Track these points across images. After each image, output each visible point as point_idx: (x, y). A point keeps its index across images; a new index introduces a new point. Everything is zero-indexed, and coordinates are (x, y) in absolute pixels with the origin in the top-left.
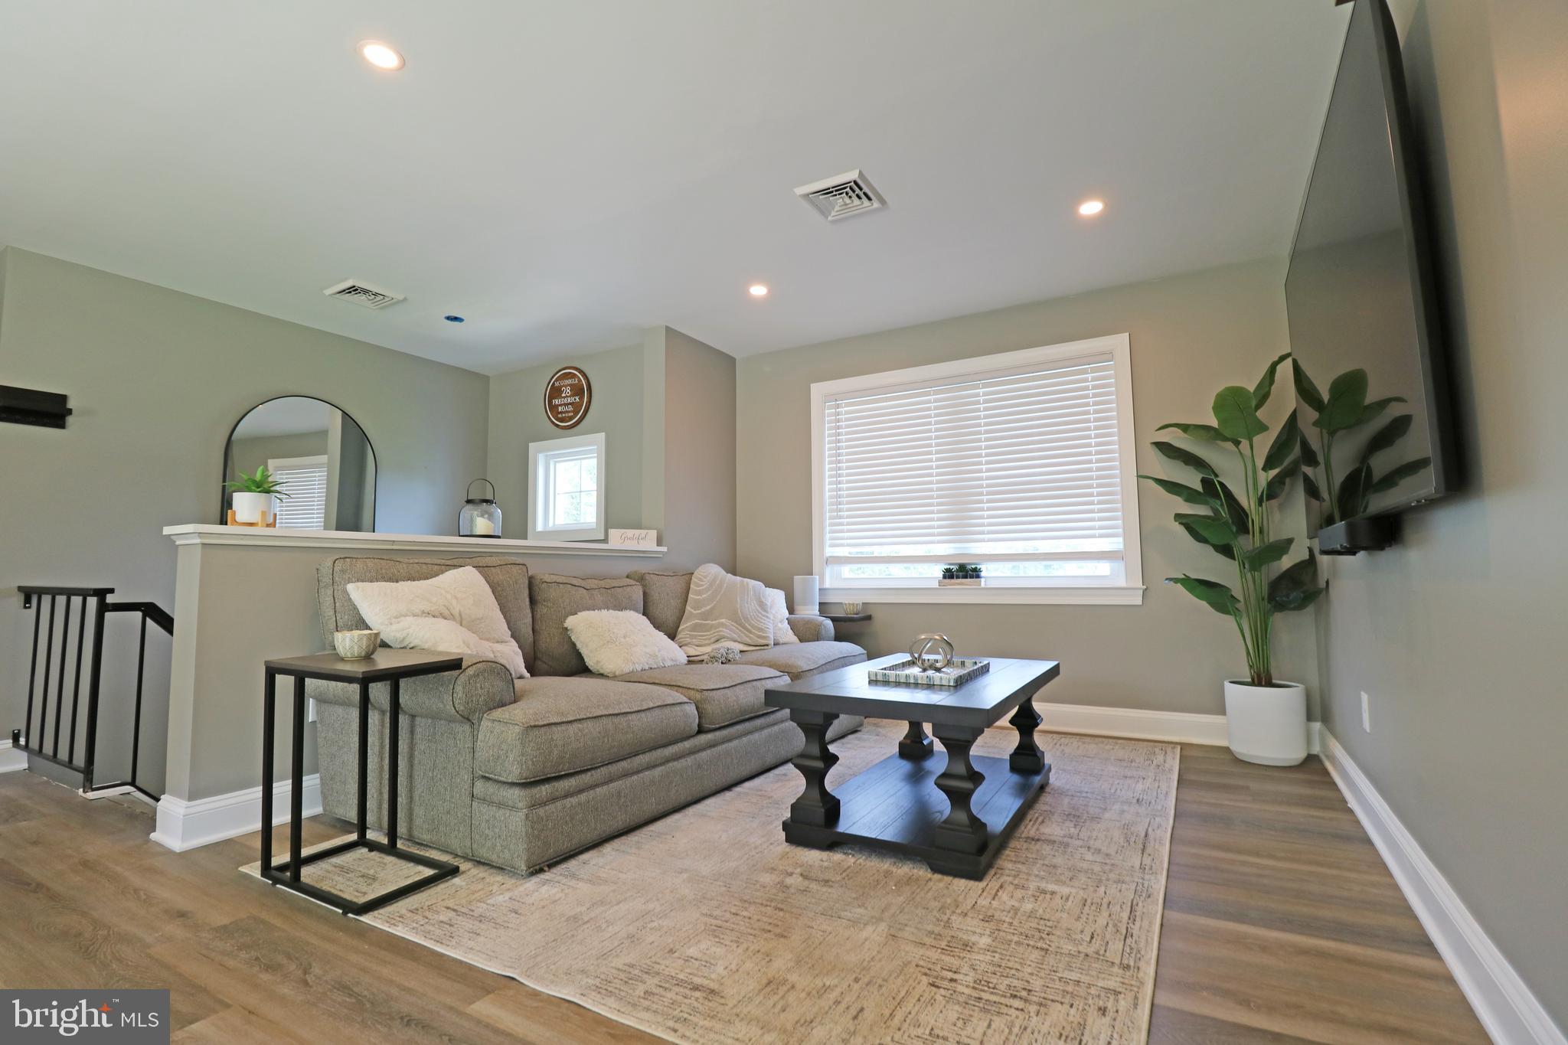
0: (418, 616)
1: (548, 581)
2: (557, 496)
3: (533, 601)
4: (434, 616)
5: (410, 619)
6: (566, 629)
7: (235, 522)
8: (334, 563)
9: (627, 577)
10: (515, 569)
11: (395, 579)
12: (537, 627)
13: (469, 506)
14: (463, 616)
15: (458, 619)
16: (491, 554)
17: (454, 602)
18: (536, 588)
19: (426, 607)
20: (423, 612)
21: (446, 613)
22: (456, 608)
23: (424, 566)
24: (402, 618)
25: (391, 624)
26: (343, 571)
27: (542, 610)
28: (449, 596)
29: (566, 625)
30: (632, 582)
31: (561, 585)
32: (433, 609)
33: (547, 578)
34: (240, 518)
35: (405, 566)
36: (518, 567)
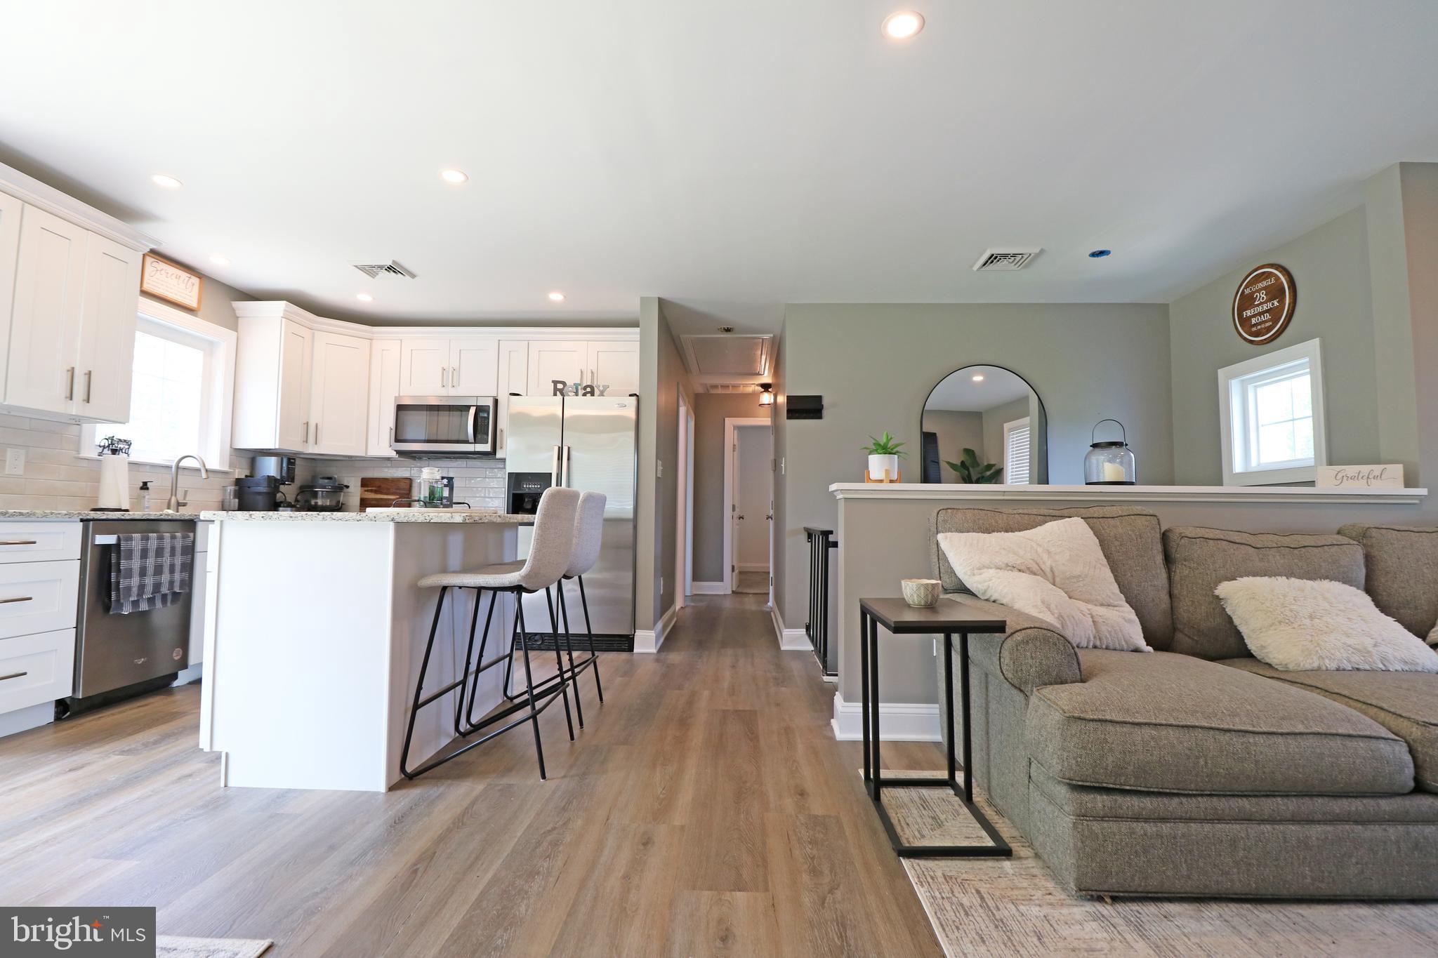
0: (1001, 569)
1: (1190, 536)
2: (1261, 429)
3: (1168, 559)
4: (1020, 571)
5: (992, 572)
6: (1217, 597)
7: (869, 480)
8: (938, 513)
9: (1339, 533)
10: (1141, 522)
11: (988, 531)
12: (1176, 592)
13: (1098, 451)
14: (1056, 574)
15: (1049, 575)
16: (1112, 504)
17: (1045, 557)
18: (1173, 544)
19: (1012, 559)
20: (1007, 565)
21: (1035, 567)
22: (1047, 564)
23: (1026, 517)
24: (985, 570)
25: (974, 575)
26: (945, 521)
27: (1180, 571)
28: (1040, 550)
29: (1217, 592)
30: (1345, 540)
31: (1211, 541)
32: (1019, 562)
33: (1190, 532)
34: (873, 476)
35: (1005, 516)
36: (1144, 518)
